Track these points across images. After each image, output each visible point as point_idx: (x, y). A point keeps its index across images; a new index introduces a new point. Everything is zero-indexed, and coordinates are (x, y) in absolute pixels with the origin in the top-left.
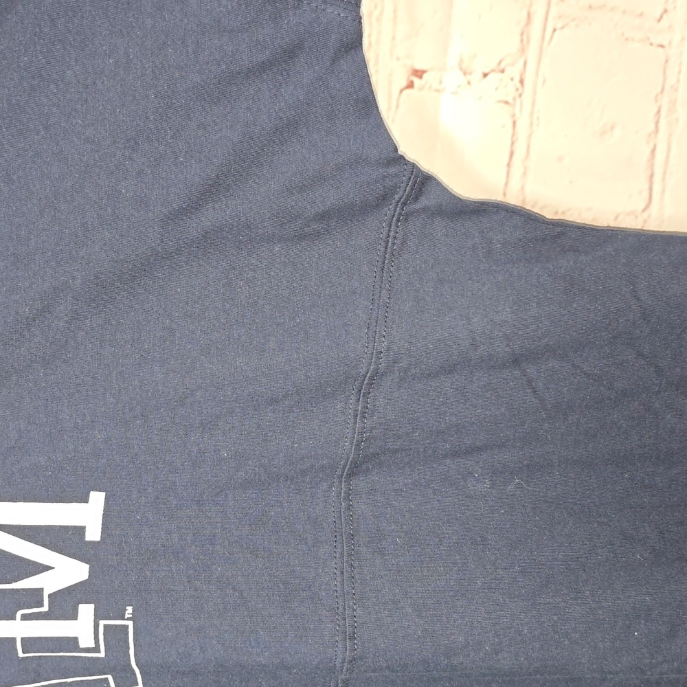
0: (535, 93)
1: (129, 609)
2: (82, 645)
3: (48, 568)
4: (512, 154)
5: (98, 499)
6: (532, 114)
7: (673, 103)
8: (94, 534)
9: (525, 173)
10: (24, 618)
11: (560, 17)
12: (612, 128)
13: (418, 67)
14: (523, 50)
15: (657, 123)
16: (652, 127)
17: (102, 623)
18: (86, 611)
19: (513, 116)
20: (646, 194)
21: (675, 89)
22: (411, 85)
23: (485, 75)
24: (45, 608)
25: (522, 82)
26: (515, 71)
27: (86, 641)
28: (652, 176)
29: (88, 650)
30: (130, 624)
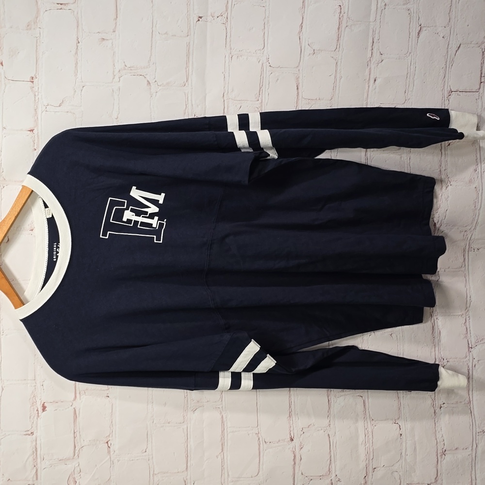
0: (231, 21)
1: (165, 220)
2: (153, 226)
3: (150, 207)
4: (226, 36)
5: (163, 195)
6: (230, 26)
7: (268, 21)
8: (161, 202)
9: (230, 41)
10: (143, 217)
11: (236, 1)
12: (252, 28)
13: (200, 16)
14: (227, 10)
15: (264, 26)
16: (263, 28)
17: (159, 222)
18: (156, 218)
19: (226, 27)
20: (263, 45)
21: (268, 17)
22: (199, 20)
23: (218, 17)
24: (148, 216)
25: (227, 18)
26: (225, 16)
27: (154, 226)
28: (264, 40)
29: (154, 228)
30: (165, 223)
